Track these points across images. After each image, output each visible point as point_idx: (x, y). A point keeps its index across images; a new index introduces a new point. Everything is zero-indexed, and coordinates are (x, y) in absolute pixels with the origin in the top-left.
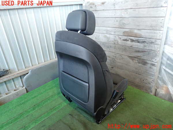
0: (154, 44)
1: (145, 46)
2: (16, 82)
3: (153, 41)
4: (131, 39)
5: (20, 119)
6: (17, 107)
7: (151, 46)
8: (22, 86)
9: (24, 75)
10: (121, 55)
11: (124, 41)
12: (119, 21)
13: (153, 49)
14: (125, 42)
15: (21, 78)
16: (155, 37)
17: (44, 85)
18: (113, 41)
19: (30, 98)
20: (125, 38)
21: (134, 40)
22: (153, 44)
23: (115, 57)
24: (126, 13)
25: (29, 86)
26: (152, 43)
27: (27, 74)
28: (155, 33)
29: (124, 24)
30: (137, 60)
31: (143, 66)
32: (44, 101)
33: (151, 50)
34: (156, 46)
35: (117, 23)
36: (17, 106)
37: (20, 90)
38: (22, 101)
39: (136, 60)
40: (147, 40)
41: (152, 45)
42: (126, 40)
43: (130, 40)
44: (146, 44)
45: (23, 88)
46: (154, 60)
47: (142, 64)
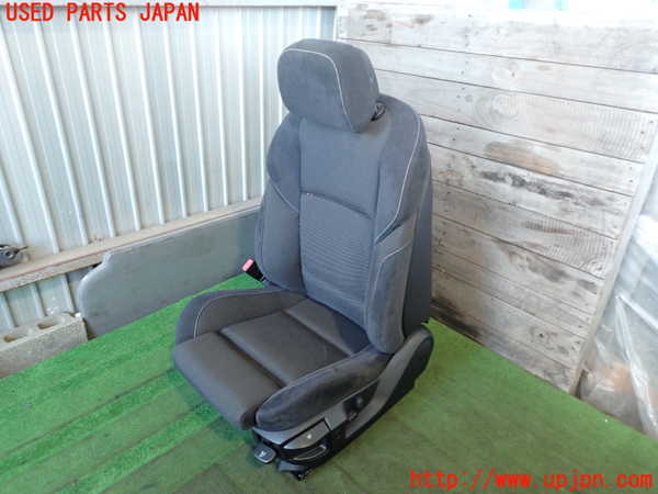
0: (604, 210)
1: (566, 211)
2: (48, 294)
3: (602, 196)
4: (514, 178)
5: (58, 449)
6: (49, 398)
7: (589, 216)
8: (71, 309)
9: (83, 271)
10: (469, 230)
11: (484, 180)
12: (475, 100)
13: (597, 226)
14: (491, 182)
15: (69, 281)
16: (611, 184)
17: (158, 313)
18: (442, 173)
19: (102, 361)
20: (492, 167)
21: (527, 180)
22: (599, 207)
23: (444, 233)
24: (509, 73)
25: (96, 315)
26: (595, 203)
27: (95, 266)
28: (612, 168)
29: (493, 113)
30: (528, 259)
31: (548, 282)
32: (154, 383)
33: (589, 230)
34: (609, 217)
35: (469, 104)
36: (49, 394)
37: (61, 326)
38: (70, 374)
39: (521, 258)
40: (576, 189)
41: (596, 212)
42: (494, 177)
43: (509, 180)
44: (573, 206)
45: (73, 320)
46: (592, 269)
47: (544, 274)
